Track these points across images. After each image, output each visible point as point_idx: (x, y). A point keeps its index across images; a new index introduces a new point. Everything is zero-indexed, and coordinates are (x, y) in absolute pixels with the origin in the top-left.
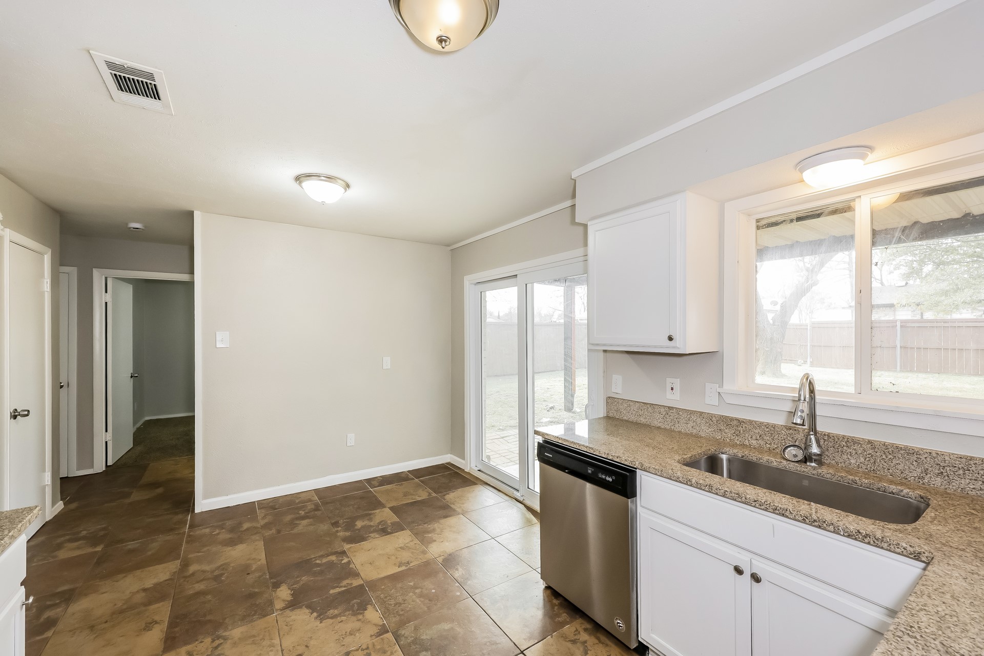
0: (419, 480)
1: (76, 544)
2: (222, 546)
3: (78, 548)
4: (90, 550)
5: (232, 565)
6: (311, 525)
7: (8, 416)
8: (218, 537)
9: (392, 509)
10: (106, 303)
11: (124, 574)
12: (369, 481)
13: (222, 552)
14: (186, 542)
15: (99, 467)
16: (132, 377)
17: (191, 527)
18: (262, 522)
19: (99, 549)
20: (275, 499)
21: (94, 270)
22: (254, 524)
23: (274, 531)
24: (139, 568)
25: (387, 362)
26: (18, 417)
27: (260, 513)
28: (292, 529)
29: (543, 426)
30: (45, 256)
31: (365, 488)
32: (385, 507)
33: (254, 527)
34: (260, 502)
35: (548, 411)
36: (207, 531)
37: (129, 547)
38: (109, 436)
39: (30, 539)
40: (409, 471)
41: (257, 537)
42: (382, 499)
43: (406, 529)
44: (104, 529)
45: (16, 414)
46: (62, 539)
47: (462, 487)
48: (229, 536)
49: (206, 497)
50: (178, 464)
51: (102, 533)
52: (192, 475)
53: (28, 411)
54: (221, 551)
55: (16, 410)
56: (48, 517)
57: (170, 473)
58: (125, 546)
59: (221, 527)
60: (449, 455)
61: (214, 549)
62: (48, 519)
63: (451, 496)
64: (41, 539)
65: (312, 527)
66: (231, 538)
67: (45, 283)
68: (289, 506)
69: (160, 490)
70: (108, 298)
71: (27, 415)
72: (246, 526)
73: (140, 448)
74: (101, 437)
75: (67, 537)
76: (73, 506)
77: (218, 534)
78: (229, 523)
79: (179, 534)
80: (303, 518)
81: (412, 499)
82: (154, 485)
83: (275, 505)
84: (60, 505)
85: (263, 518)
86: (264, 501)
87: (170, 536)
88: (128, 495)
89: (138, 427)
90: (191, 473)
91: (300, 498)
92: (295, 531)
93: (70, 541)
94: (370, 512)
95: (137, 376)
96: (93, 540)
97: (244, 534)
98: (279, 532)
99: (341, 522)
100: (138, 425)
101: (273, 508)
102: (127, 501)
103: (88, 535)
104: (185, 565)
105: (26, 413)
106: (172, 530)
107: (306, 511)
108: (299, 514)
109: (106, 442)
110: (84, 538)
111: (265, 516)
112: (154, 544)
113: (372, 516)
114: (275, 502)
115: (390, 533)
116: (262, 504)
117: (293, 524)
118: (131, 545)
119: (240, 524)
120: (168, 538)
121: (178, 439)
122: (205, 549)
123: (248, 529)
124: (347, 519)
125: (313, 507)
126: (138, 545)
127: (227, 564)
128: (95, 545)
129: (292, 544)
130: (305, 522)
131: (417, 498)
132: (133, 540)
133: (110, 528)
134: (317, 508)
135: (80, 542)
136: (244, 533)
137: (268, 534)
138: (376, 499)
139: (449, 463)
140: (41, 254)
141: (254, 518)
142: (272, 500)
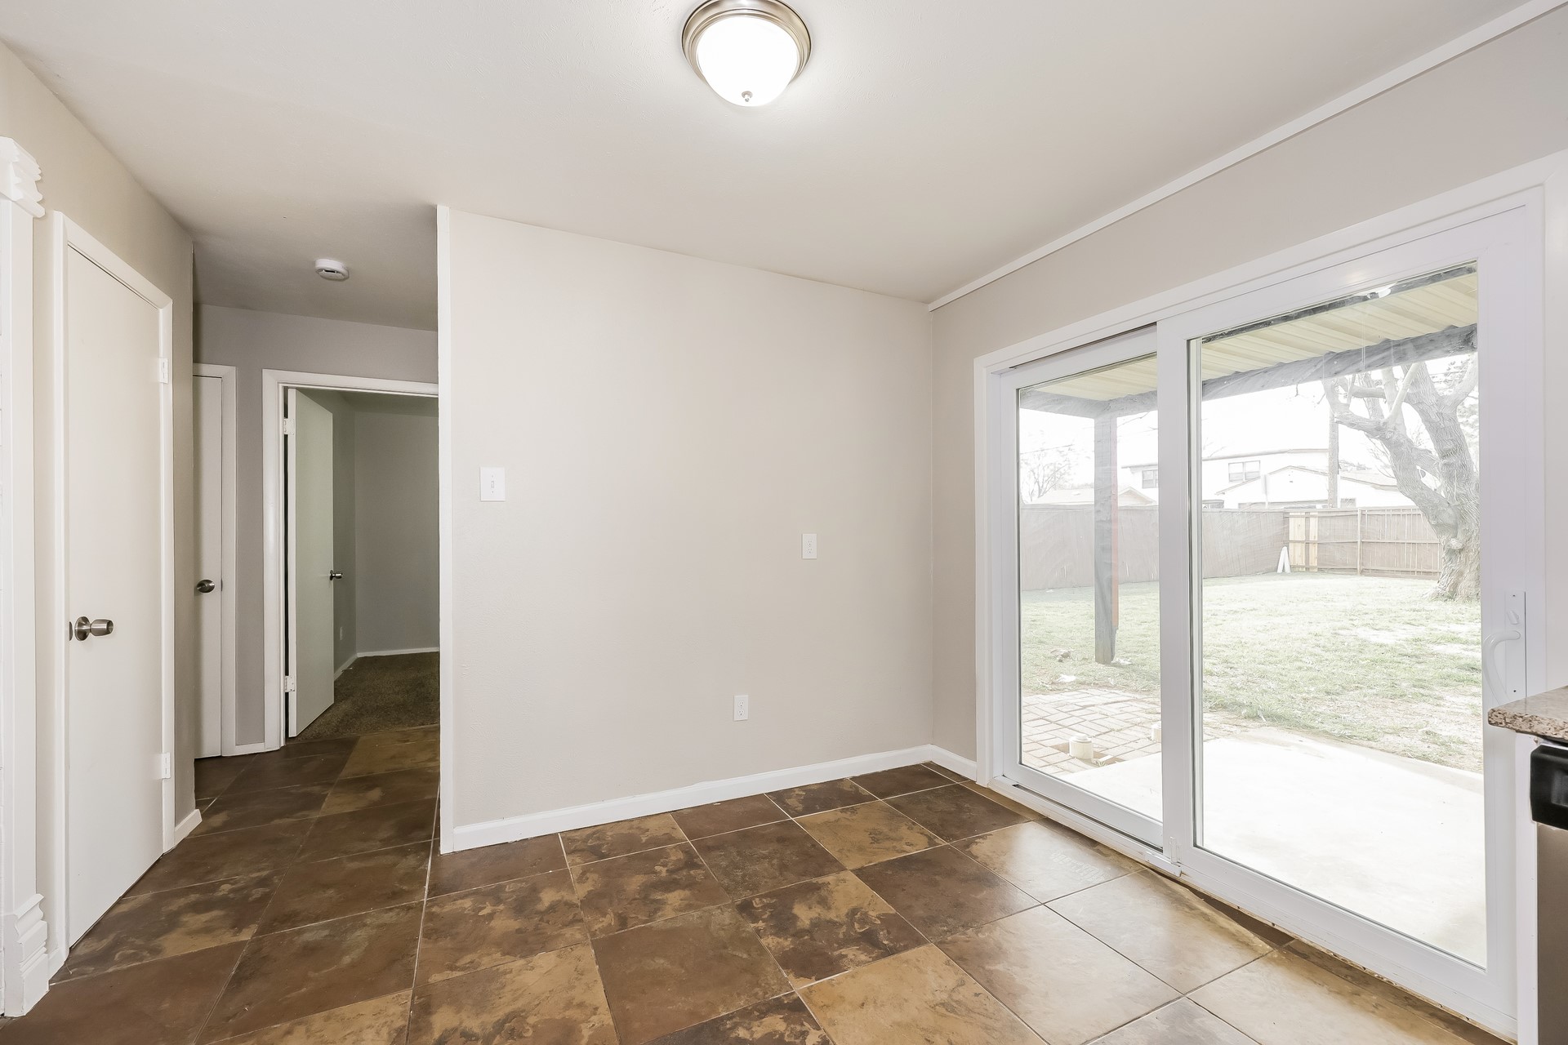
0: (889, 802)
1: (205, 917)
2: (504, 954)
3: (207, 930)
4: (228, 938)
5: (532, 1020)
6: (689, 907)
7: (61, 631)
8: (493, 923)
9: (860, 873)
10: (286, 437)
11: (288, 1025)
12: (780, 796)
13: (505, 973)
14: (425, 935)
15: (273, 740)
16: (331, 577)
17: (435, 890)
18: (581, 891)
19: (246, 936)
20: (597, 831)
21: (265, 372)
22: (565, 895)
23: (609, 919)
24: (320, 1007)
25: (810, 544)
26: (90, 635)
27: (573, 865)
28: (651, 918)
29: (1070, 691)
30: (161, 310)
31: (778, 815)
32: (843, 869)
33: (566, 903)
34: (570, 836)
35: (1060, 661)
36: (467, 904)
37: (308, 937)
38: (292, 683)
39: (124, 896)
40: (854, 779)
41: (573, 933)
42: (830, 846)
43: (926, 943)
44: (262, 882)
45: (85, 628)
46: (182, 901)
47: (994, 826)
48: (513, 924)
49: (461, 820)
50: (408, 741)
51: (258, 893)
52: (432, 764)
53: (110, 623)
54: (502, 968)
55: (85, 619)
56: (167, 846)
57: (393, 757)
58: (300, 932)
59: (496, 897)
60: (930, 747)
61: (486, 962)
62: (166, 849)
63: (984, 847)
64: (144, 897)
65: (696, 914)
66: (519, 931)
67: (160, 365)
68: (629, 851)
69: (375, 794)
70: (290, 426)
71: (107, 632)
72: (548, 897)
73: (345, 706)
74: (276, 685)
75: (193, 897)
76: (218, 820)
77: (491, 916)
78: (510, 886)
79: (409, 908)
80: (669, 885)
81: (898, 852)
82: (366, 782)
83: (600, 846)
84: (194, 818)
85: (582, 878)
86: (574, 834)
87: (391, 914)
88: (315, 802)
89: (345, 669)
90: (430, 760)
91: (648, 830)
92: (658, 922)
93: (196, 908)
94: (814, 880)
95: (340, 577)
96: (240, 911)
97: (548, 922)
98: (623, 921)
99: (757, 903)
100: (345, 666)
101: (596, 852)
102: (315, 815)
103: (231, 896)
104: (424, 1009)
105: (104, 626)
106: (395, 895)
107: (670, 866)
108: (655, 873)
109: (287, 695)
110: (223, 903)
111: (584, 873)
112: (358, 933)
113: (823, 893)
114: (598, 838)
115: (889, 952)
116: (573, 841)
117: (648, 901)
118: (314, 932)
119: (535, 891)
120: (388, 917)
121: (408, 692)
122: (467, 959)
123: (553, 908)
124: (766, 896)
125: (681, 856)
126: (326, 932)
127: (517, 1015)
128: (238, 925)
129: (660, 962)
130: (675, 897)
131: (907, 848)
132: (316, 920)
133: (276, 880)
134: (690, 863)
135: (215, 913)
136: (546, 918)
137: (600, 925)
138: (813, 846)
139: (930, 764)
140: (156, 307)
141: (561, 881)
142: (589, 832)
